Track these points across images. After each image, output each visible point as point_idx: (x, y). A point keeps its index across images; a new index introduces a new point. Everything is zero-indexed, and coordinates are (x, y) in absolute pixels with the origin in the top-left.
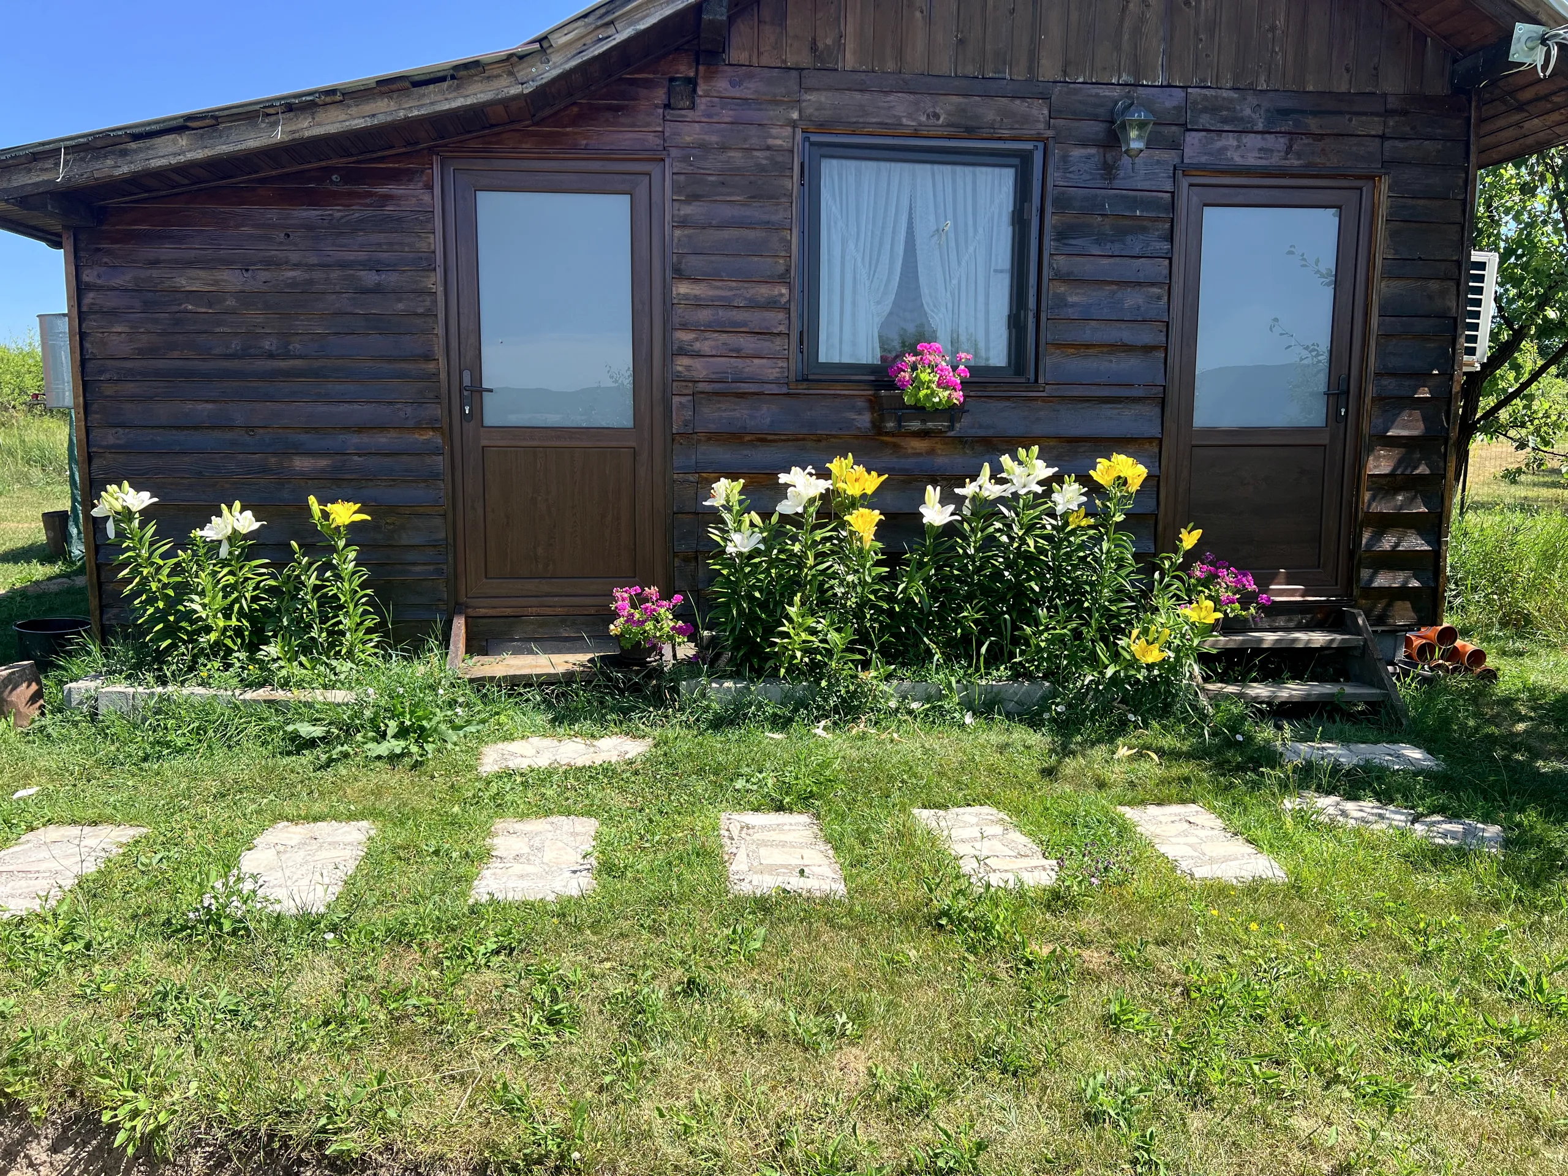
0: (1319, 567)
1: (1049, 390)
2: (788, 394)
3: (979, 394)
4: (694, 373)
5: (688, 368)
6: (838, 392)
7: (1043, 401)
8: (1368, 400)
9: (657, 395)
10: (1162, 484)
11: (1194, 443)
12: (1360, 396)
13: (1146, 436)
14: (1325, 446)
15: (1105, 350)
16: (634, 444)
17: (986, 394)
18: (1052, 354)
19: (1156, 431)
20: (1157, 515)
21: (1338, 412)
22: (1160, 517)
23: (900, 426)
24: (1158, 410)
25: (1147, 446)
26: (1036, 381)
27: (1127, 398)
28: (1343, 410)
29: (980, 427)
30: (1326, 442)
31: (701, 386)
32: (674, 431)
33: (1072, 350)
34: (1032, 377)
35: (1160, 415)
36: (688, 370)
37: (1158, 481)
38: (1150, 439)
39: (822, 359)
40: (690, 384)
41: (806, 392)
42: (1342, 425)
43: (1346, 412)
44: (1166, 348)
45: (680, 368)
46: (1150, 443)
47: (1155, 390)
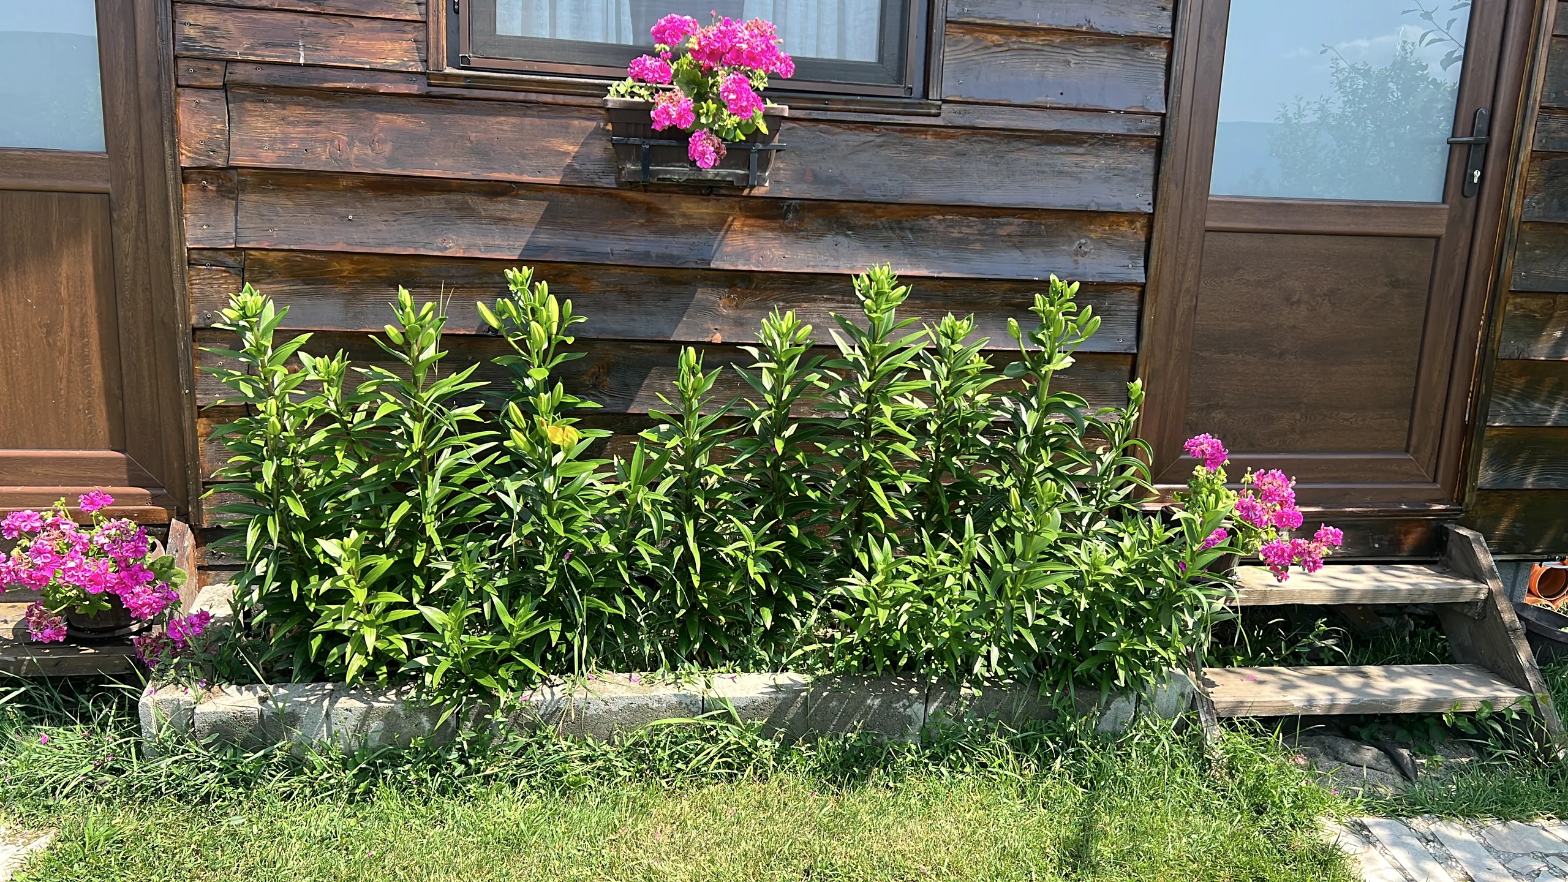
0: (1407, 451)
1: (949, 115)
2: (428, 96)
3: (815, 115)
4: (223, 44)
5: (210, 31)
6: (533, 97)
7: (937, 135)
8: (1524, 155)
9: (146, 84)
10: (1148, 298)
11: (1209, 224)
12: (1511, 149)
13: (1125, 208)
14: (1438, 238)
15: (1057, 40)
16: (106, 186)
17: (829, 115)
18: (956, 43)
19: (1141, 201)
20: (1135, 356)
21: (1467, 177)
22: (1141, 359)
23: (645, 170)
24: (1147, 161)
25: (1124, 228)
26: (926, 94)
27: (1093, 135)
28: (1477, 174)
29: (817, 179)
30: (1441, 231)
31: (240, 73)
32: (185, 162)
33: (996, 38)
34: (918, 89)
35: (1150, 171)
36: (212, 38)
37: (1142, 295)
38: (1132, 216)
39: (501, 30)
40: (216, 67)
41: (465, 92)
42: (1471, 202)
43: (1481, 178)
44: (1171, 43)
45: (191, 32)
46: (1132, 222)
47: (1146, 123)
